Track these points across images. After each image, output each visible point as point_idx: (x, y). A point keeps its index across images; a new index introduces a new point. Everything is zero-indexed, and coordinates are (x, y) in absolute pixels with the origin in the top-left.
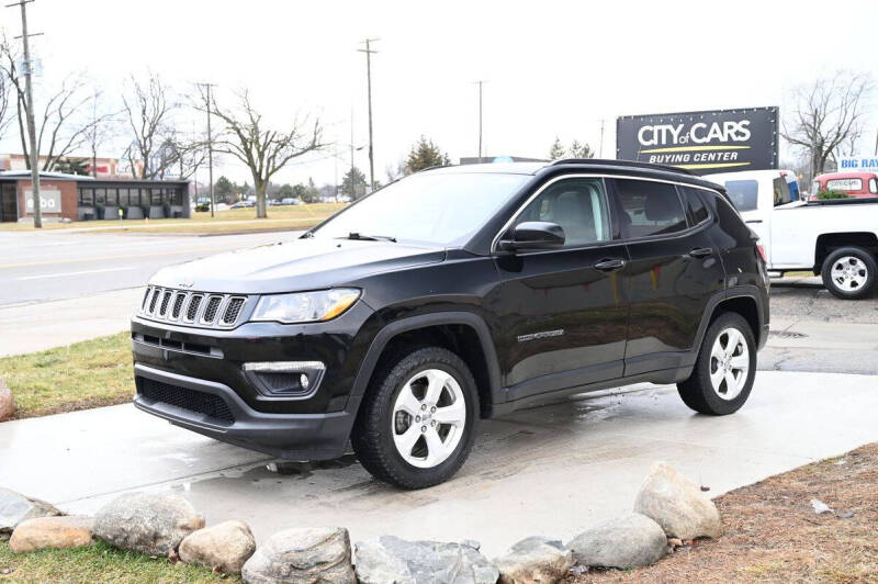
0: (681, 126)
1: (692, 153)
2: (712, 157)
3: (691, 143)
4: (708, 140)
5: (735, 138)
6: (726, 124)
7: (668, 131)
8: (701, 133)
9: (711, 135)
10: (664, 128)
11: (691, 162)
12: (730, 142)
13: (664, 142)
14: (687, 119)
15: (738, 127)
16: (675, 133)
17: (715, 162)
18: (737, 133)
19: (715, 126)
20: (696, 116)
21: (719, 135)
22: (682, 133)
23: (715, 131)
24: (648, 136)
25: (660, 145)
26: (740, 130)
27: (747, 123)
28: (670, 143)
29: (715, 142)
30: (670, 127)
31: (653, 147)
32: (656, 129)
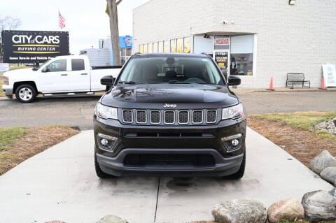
0: (31, 36)
1: (37, 47)
2: (45, 49)
3: (36, 43)
4: (43, 42)
5: (54, 42)
6: (50, 37)
7: (25, 38)
8: (40, 40)
9: (44, 41)
10: (24, 36)
11: (36, 51)
12: (52, 44)
13: (24, 42)
14: (33, 34)
15: (54, 38)
16: (29, 39)
17: (46, 51)
18: (54, 40)
19: (45, 37)
20: (38, 33)
21: (47, 41)
22: (32, 39)
23: (45, 39)
24: (17, 39)
25: (22, 43)
26: (55, 39)
27: (58, 37)
28: (27, 43)
29: (46, 43)
30: (27, 36)
31: (19, 44)
32: (20, 36)
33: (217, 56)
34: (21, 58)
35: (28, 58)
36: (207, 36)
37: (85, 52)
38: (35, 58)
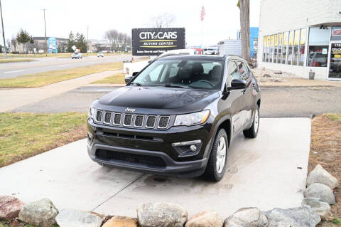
1: (158, 42)
2: (165, 43)
3: (158, 39)
8: (161, 35)
9: (164, 36)
10: (148, 33)
11: (158, 45)
12: (171, 39)
14: (156, 30)
15: (173, 34)
16: (152, 35)
17: (166, 45)
19: (165, 33)
20: (159, 30)
22: (155, 35)
23: (165, 35)
24: (143, 36)
25: (147, 39)
26: (173, 35)
28: (150, 39)
29: (165, 38)
31: (145, 40)
32: (146, 33)
33: (333, 46)
34: (146, 52)
35: (151, 52)
36: (323, 26)
37: (223, 43)
38: (157, 52)
